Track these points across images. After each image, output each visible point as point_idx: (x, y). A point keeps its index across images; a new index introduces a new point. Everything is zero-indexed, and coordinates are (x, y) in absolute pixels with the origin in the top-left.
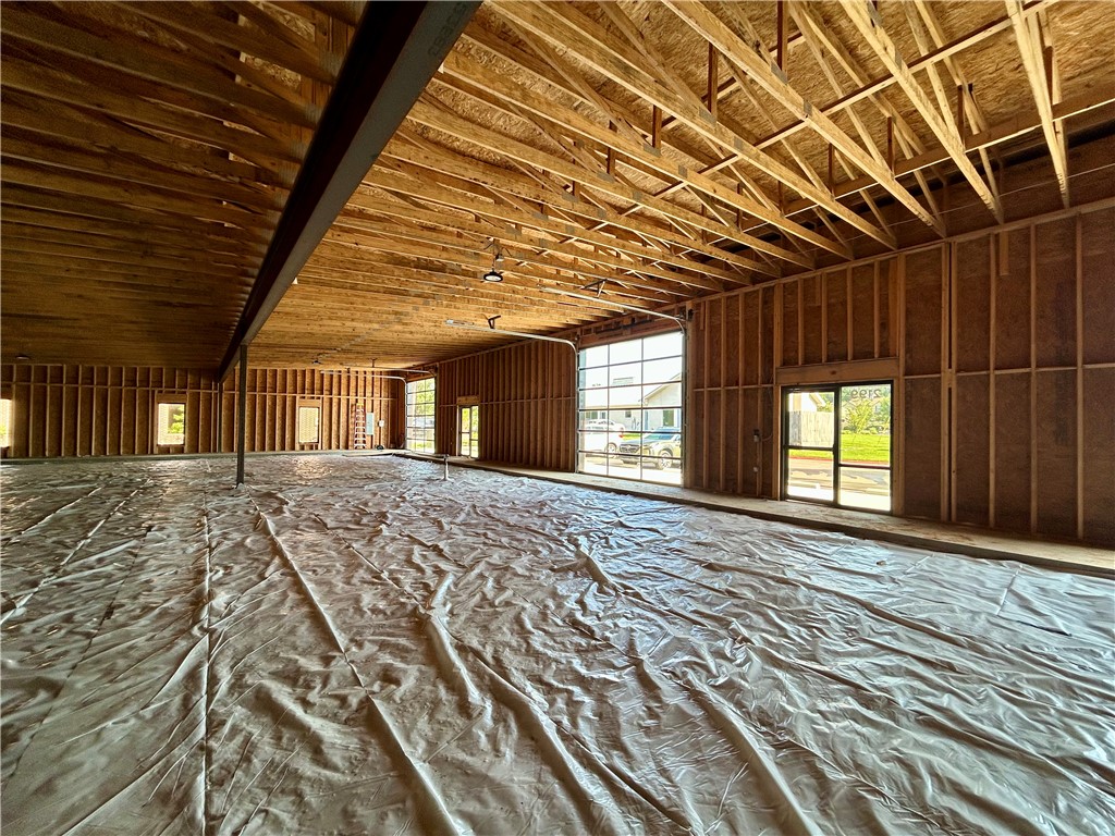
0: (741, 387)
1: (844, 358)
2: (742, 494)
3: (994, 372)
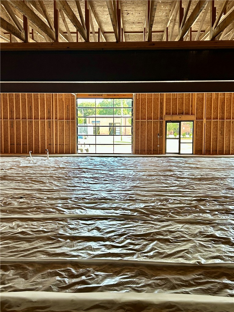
0: (152, 120)
1: (183, 114)
2: (153, 154)
3: (212, 120)
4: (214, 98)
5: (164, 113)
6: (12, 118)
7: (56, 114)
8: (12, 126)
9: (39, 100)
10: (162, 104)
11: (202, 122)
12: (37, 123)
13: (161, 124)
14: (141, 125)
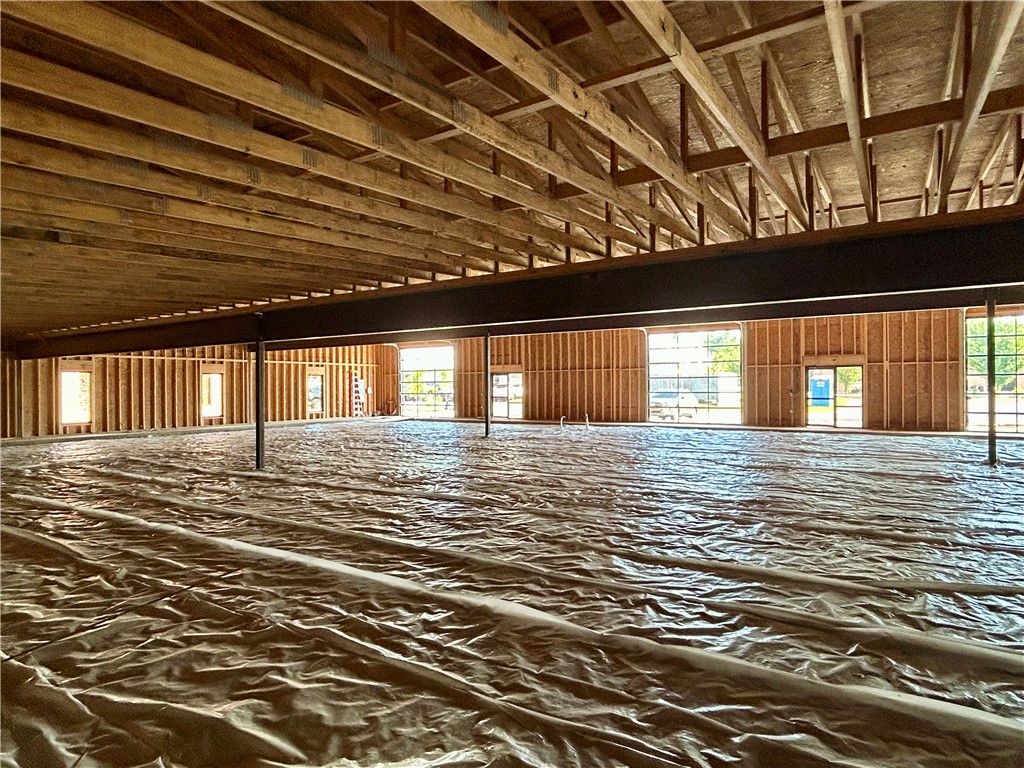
0: (780, 366)
1: (839, 352)
2: (783, 426)
3: (903, 363)
4: (906, 320)
5: (802, 353)
6: (557, 368)
7: (618, 361)
8: (557, 381)
9: (594, 340)
10: (797, 336)
11: (881, 368)
12: (590, 374)
13: (797, 371)
14: (759, 374)
